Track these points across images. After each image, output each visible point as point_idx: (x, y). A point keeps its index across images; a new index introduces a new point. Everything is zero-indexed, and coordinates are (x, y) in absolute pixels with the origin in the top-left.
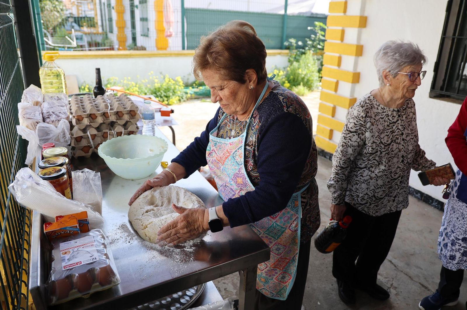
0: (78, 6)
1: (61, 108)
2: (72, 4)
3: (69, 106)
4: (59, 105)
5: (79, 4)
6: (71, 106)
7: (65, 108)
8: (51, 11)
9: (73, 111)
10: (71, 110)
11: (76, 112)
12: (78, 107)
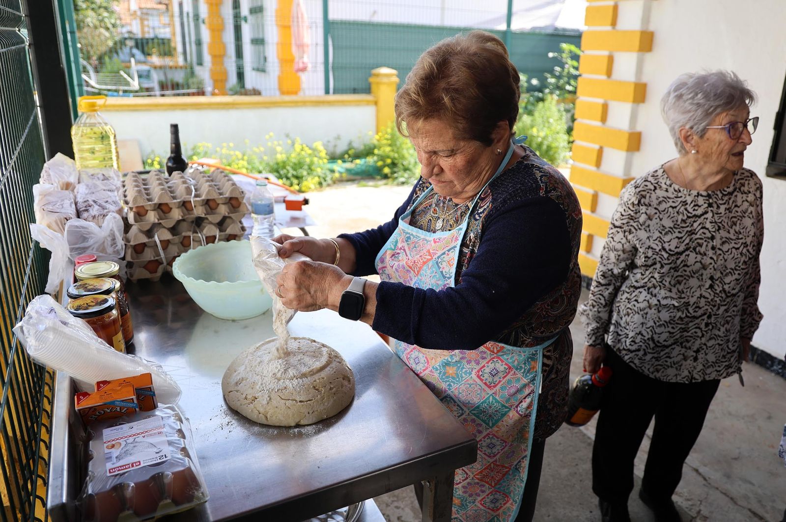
0: (142, 20)
1: (110, 193)
2: (131, 15)
3: (122, 190)
4: (105, 188)
5: (145, 16)
6: (125, 191)
7: (116, 193)
8: (96, 27)
9: (130, 198)
10: (125, 196)
11: (135, 199)
12: (139, 192)
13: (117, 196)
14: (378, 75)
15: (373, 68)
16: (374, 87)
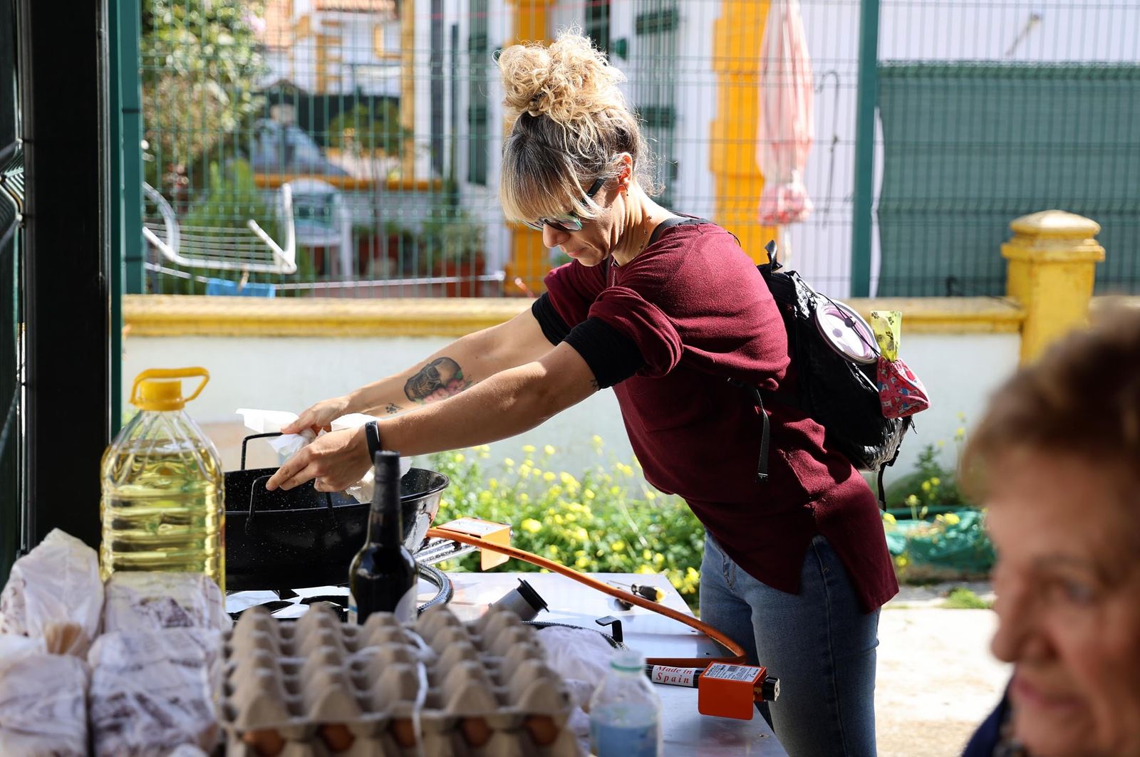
0: (323, 42)
1: (186, 673)
2: (294, 28)
3: (221, 665)
4: (175, 654)
5: (332, 31)
6: (230, 673)
7: (203, 675)
8: (193, 77)
9: (240, 701)
10: (228, 691)
11: (255, 709)
12: (268, 684)
13: (203, 684)
14: (1032, 236)
15: (1017, 214)
16: (1016, 274)
